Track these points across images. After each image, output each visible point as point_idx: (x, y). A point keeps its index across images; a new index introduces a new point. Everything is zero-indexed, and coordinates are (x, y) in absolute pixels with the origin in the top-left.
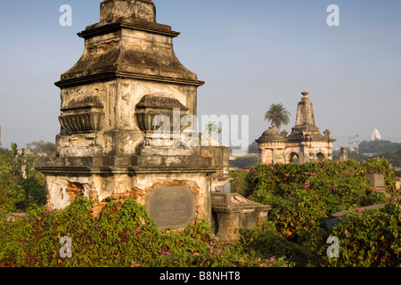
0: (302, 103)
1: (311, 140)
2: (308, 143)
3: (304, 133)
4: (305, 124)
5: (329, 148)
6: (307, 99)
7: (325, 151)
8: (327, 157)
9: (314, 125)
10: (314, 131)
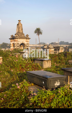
3: (16, 36)
4: (18, 32)
5: (27, 41)
6: (20, 23)
7: (25, 43)
8: (26, 45)
9: (23, 33)
10: (22, 35)
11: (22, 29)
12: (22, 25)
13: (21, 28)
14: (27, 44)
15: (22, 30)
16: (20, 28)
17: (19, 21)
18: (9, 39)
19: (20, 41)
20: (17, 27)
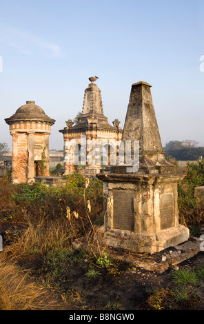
0: (89, 90)
1: (97, 129)
2: (94, 133)
3: (90, 121)
4: (91, 112)
6: (95, 85)
9: (102, 115)
10: (102, 120)
11: (101, 102)
12: (100, 91)
13: (98, 101)
15: (101, 106)
16: (96, 100)
17: (91, 79)
18: (60, 131)
19: (102, 136)
20: (86, 96)
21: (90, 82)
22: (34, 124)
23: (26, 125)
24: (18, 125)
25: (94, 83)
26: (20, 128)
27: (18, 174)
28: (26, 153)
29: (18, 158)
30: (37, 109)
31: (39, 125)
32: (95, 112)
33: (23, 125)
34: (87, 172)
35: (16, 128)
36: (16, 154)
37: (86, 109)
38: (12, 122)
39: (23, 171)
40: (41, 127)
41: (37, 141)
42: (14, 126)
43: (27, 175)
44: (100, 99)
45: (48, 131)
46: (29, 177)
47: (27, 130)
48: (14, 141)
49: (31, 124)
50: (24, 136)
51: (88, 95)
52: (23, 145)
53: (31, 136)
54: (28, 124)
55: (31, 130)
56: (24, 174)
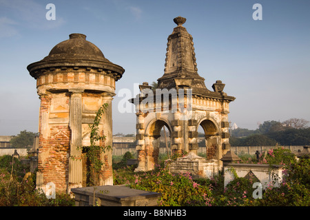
3: (178, 83)
4: (180, 69)
5: (223, 112)
6: (184, 29)
7: (217, 118)
8: (220, 129)
9: (196, 74)
10: (197, 82)
11: (194, 55)
12: (191, 39)
13: (188, 53)
14: (223, 124)
15: (194, 60)
16: (186, 51)
17: (177, 21)
19: (198, 107)
20: (171, 47)
21: (176, 26)
22: (82, 75)
23: (66, 77)
24: (51, 78)
25: (183, 26)
26: (55, 82)
27: (51, 174)
28: (65, 131)
29: (51, 142)
30: (89, 48)
31: (92, 77)
32: (185, 70)
33: (60, 77)
34: (180, 167)
35: (46, 84)
36: (46, 134)
37: (170, 65)
38: (39, 70)
39: (59, 168)
40: (95, 81)
41: (87, 107)
42: (43, 80)
43: (67, 177)
44: (192, 50)
45: (111, 90)
46: (71, 180)
47: (69, 86)
48: (44, 108)
49: (76, 73)
50: (62, 98)
51: (174, 45)
52: (59, 116)
53: (77, 97)
54: (71, 75)
55: (76, 86)
56: (63, 174)
